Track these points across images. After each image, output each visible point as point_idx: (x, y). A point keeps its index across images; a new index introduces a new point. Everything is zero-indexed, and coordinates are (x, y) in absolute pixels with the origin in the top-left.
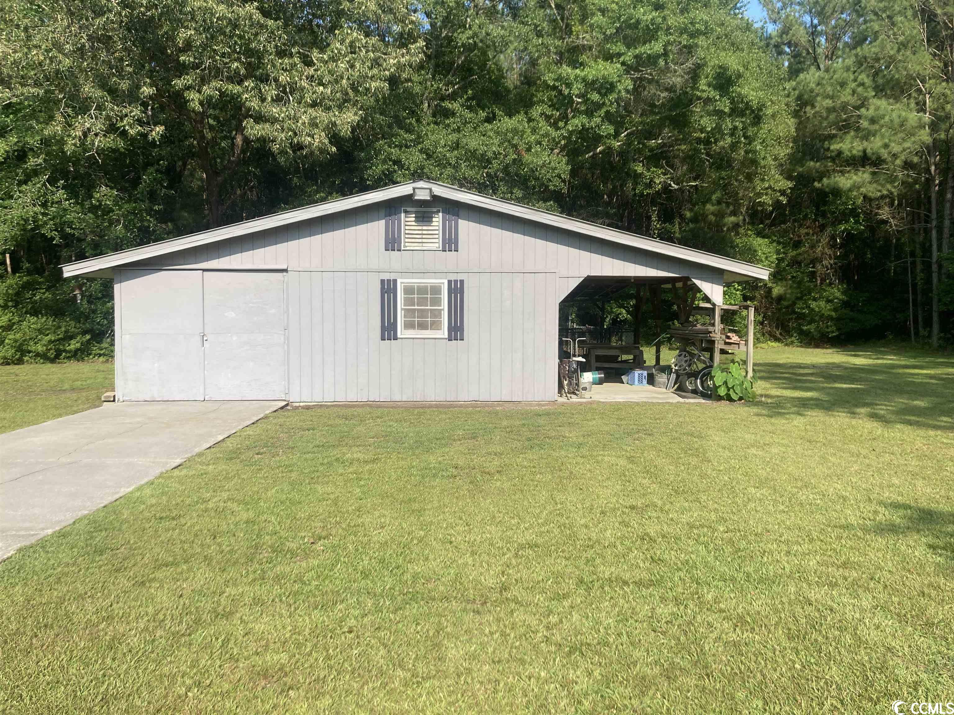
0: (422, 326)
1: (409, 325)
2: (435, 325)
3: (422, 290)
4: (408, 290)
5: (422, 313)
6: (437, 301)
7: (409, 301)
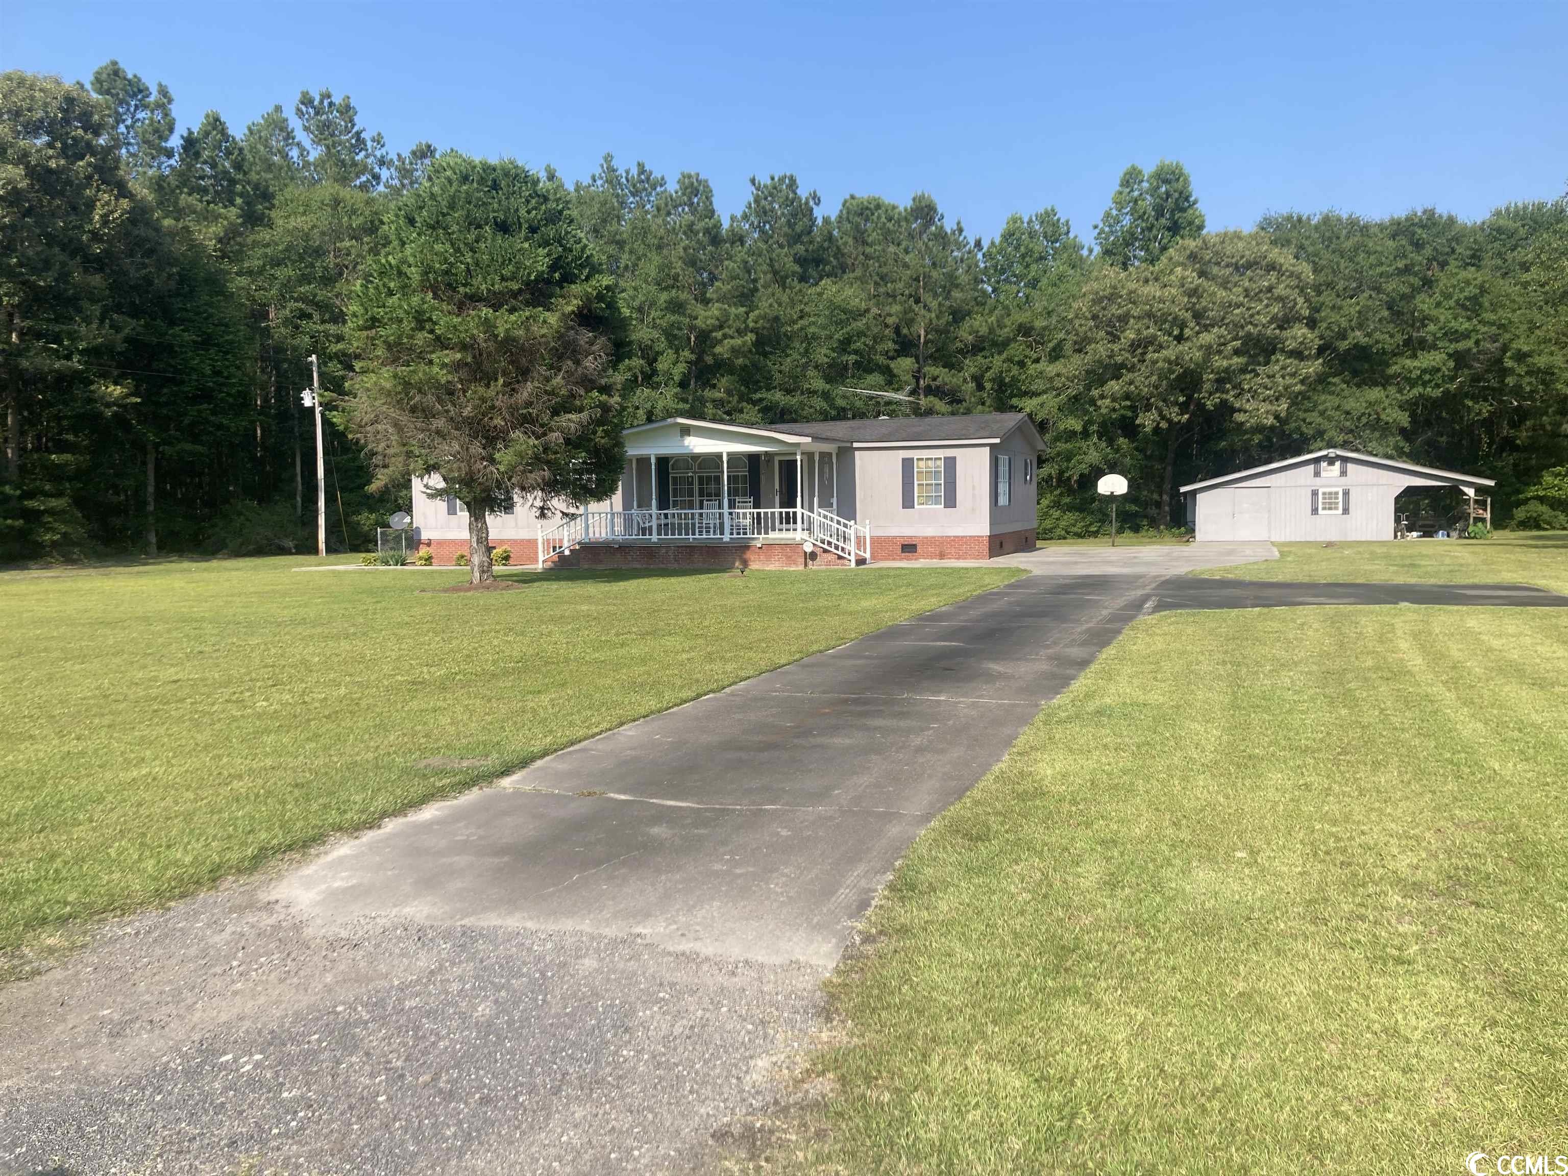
0: (1330, 509)
1: (1324, 509)
2: (1336, 508)
3: (1330, 493)
4: (1324, 494)
5: (1330, 503)
6: (1337, 498)
7: (1324, 498)
